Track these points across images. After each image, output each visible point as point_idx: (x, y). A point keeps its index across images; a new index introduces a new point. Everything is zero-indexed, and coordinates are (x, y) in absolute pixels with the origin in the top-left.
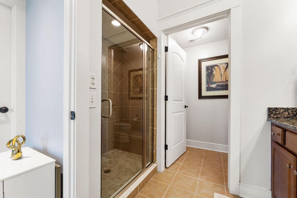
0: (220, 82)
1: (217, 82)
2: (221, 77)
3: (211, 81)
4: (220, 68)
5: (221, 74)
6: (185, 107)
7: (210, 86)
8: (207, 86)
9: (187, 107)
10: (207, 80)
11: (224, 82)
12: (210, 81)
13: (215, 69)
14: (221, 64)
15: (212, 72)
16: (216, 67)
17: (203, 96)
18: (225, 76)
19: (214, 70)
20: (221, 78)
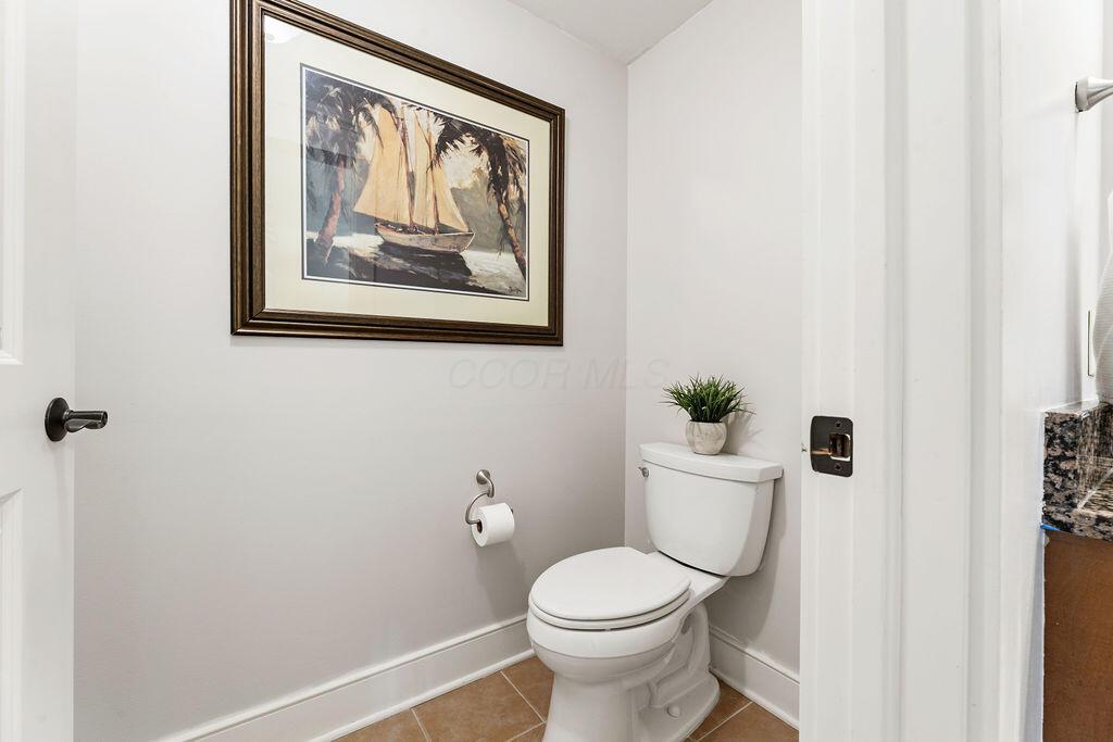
0: (405, 229)
1: (386, 224)
2: (412, 197)
3: (344, 204)
4: (404, 129)
5: (411, 177)
6: (58, 422)
7: (340, 241)
8: (315, 236)
9: (97, 420)
10: (310, 183)
11: (428, 231)
12: (338, 200)
13: (370, 119)
14: (411, 104)
15: (350, 133)
16: (378, 107)
17: (274, 316)
18: (430, 197)
19: (368, 129)
20: (407, 200)
